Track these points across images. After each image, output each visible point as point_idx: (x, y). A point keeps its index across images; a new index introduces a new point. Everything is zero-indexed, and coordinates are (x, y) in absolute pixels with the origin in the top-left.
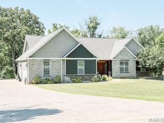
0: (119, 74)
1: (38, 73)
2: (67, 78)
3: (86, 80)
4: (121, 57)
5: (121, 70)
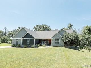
1: (14, 43)
2: (23, 46)
3: (30, 46)
4: (55, 37)
5: (56, 43)
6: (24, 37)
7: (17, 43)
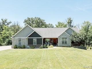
0: (61, 44)
1: (16, 44)
2: (28, 46)
3: (37, 47)
4: (62, 37)
5: (63, 42)
6: (29, 37)
7: (20, 43)
